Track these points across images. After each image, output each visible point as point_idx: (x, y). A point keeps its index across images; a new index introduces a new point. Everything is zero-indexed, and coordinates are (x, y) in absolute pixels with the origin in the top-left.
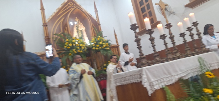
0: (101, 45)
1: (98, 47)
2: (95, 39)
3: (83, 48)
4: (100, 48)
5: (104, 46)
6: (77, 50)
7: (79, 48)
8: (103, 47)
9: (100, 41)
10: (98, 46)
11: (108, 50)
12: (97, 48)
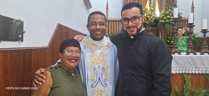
0: (169, 19)
1: (165, 20)
2: (165, 12)
3: (150, 19)
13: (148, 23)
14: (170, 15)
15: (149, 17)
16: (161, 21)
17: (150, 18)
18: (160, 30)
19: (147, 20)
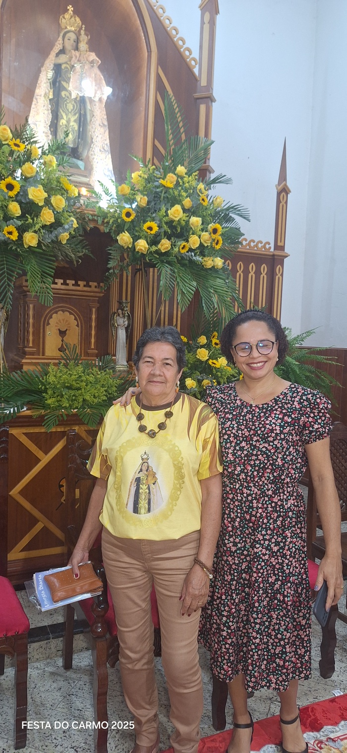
0: (179, 232)
3: (47, 217)
4: (165, 245)
5: (194, 241)
7: (15, 209)
8: (181, 247)
9: (174, 201)
10: (152, 226)
12: (142, 245)
13: (31, 239)
14: (187, 202)
15: (36, 194)
16: (124, 238)
18: (120, 303)
19: (22, 217)
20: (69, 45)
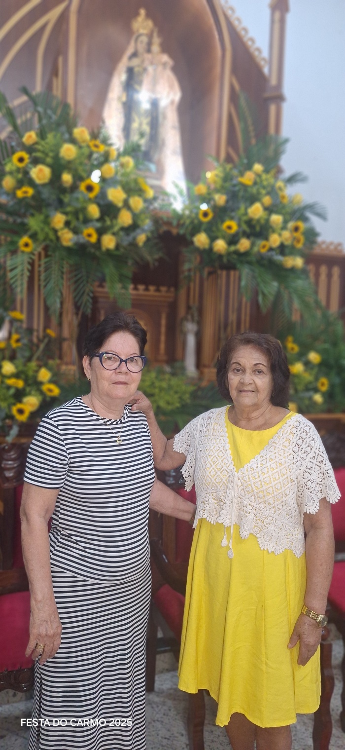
0: (258, 230)
1: (232, 240)
3: (126, 218)
4: (244, 244)
5: (275, 240)
6: (77, 220)
7: (94, 211)
8: (261, 246)
9: (253, 199)
10: (232, 225)
11: (293, 270)
12: (220, 245)
13: (109, 242)
15: (116, 195)
17: (126, 204)
19: (101, 219)
20: (141, 47)
